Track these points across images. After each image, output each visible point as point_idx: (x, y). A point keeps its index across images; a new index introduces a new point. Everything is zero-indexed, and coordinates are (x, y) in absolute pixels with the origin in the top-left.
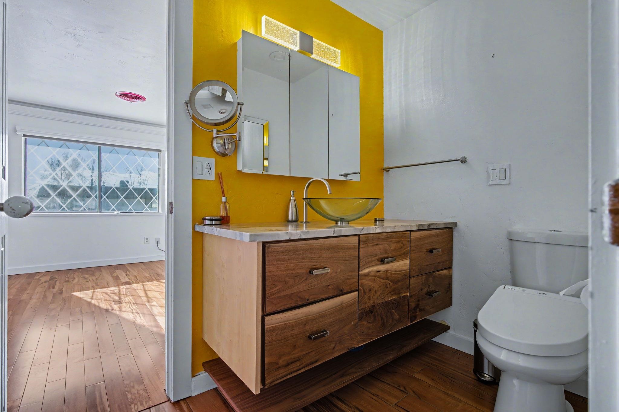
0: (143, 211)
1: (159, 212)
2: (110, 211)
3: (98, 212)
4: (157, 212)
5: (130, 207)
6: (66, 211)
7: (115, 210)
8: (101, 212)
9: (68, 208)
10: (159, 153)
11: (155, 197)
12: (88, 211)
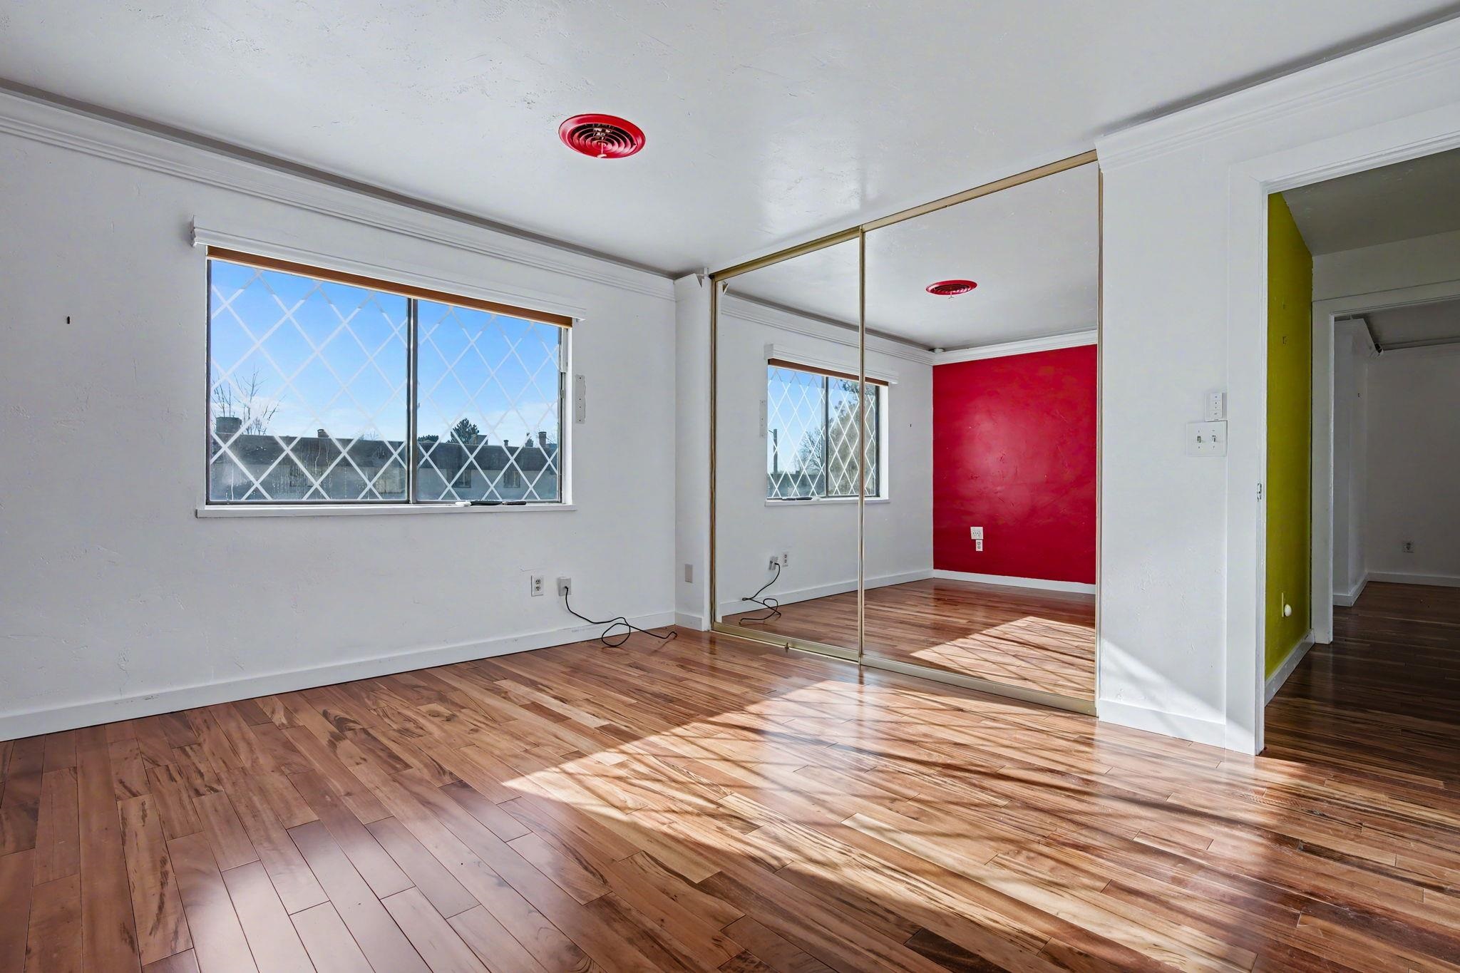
0: (523, 500)
1: (561, 502)
2: (440, 500)
3: (408, 502)
4: (558, 502)
5: (492, 487)
6: (324, 500)
7: (453, 497)
8: (418, 503)
9: (327, 491)
10: (563, 327)
11: (552, 458)
12: (381, 499)
